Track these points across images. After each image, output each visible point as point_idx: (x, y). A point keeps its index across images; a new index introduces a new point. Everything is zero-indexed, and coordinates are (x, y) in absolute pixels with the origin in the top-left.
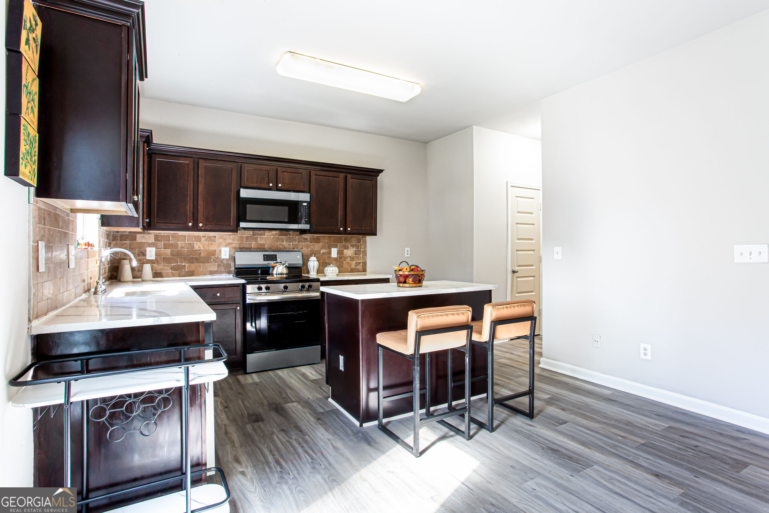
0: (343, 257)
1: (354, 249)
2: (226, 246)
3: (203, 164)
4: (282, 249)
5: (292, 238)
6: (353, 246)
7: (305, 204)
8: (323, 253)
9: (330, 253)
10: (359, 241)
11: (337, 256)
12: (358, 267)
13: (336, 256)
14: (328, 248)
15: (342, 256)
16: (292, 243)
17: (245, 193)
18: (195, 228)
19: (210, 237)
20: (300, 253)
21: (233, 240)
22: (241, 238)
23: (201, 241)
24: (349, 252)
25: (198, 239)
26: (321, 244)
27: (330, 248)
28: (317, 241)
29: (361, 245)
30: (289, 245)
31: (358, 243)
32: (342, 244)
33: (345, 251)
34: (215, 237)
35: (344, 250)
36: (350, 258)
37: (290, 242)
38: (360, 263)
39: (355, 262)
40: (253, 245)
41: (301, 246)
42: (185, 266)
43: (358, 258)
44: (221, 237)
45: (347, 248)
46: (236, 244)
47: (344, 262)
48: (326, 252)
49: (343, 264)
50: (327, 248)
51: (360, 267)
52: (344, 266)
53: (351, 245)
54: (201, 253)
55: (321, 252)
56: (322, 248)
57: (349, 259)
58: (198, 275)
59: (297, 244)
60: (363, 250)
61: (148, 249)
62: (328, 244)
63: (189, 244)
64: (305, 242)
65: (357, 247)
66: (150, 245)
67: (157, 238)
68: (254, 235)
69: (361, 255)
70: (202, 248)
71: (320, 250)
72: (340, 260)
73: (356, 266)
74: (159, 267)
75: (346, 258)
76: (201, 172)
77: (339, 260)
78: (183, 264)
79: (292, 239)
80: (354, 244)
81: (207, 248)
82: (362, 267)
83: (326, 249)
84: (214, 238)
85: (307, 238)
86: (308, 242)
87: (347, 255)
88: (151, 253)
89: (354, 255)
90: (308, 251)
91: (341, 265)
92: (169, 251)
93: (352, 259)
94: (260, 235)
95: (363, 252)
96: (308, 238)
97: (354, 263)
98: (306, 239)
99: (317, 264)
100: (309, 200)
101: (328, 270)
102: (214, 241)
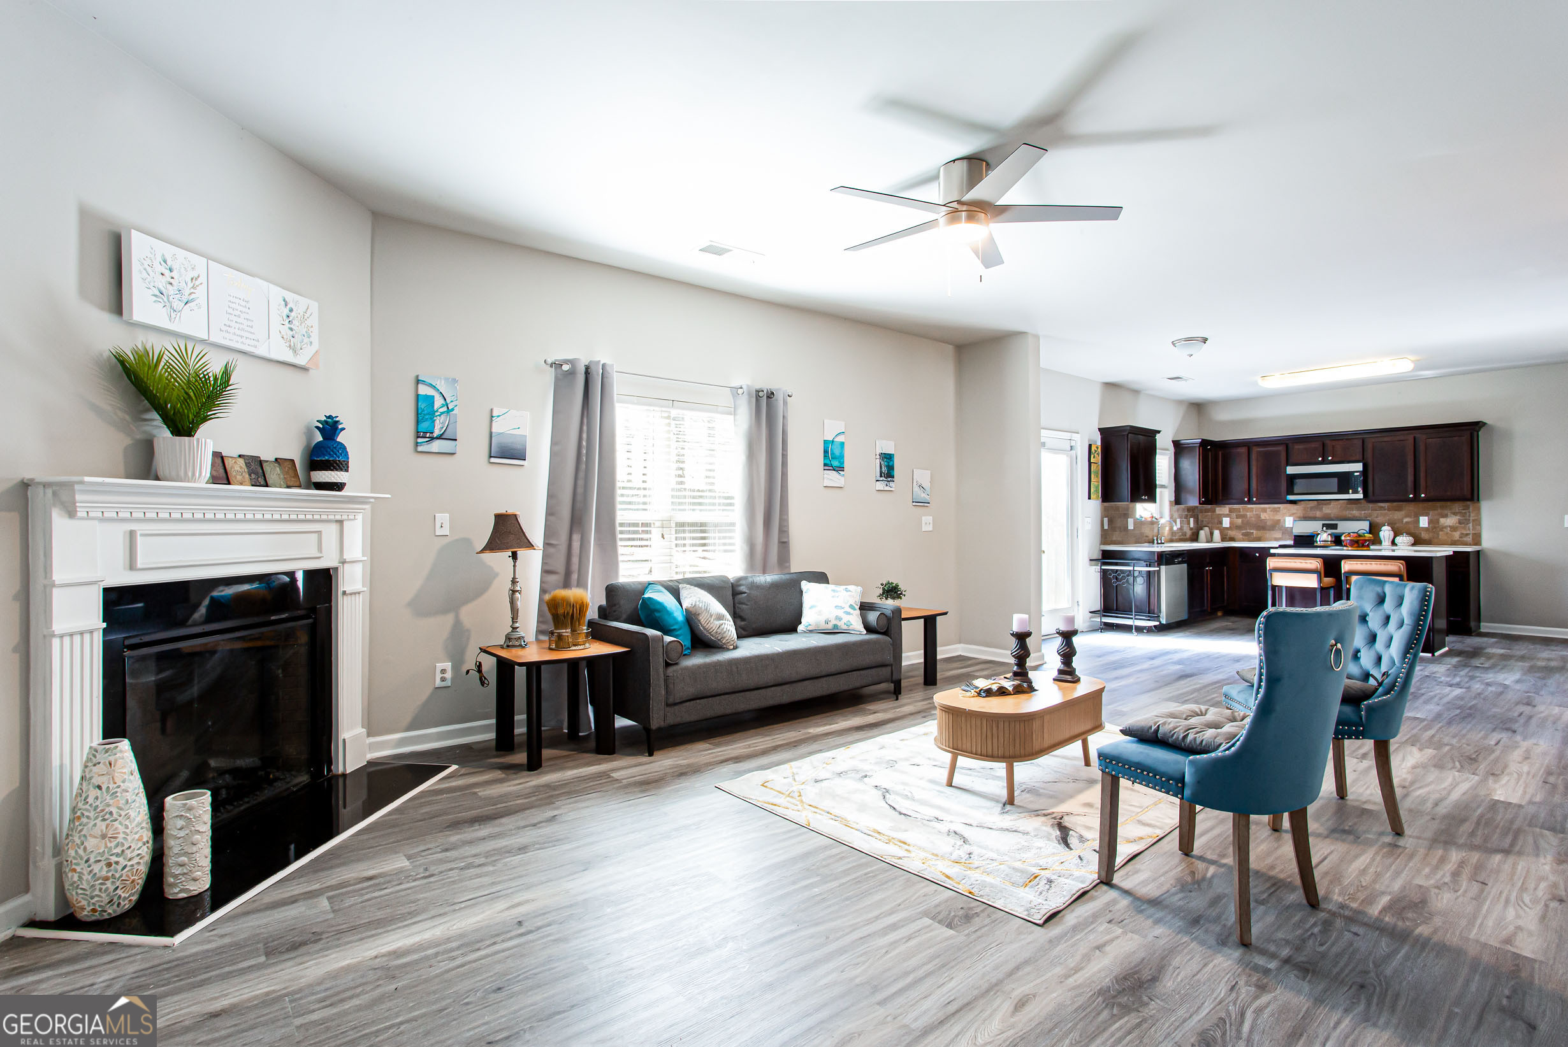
0: (1439, 526)
1: (1458, 517)
2: (1290, 516)
3: (1255, 450)
6: (1455, 514)
7: (1358, 474)
8: (1406, 522)
9: (1418, 521)
10: (1467, 508)
11: (1429, 526)
12: (1464, 539)
13: (1427, 525)
14: (1415, 517)
15: (1437, 525)
17: (1291, 470)
18: (1250, 502)
19: (1274, 508)
20: (1368, 523)
21: (1297, 510)
22: (1305, 509)
24: (1450, 521)
25: (1264, 510)
26: (1403, 513)
27: (1419, 516)
28: (1399, 509)
29: (1468, 515)
30: (1360, 514)
31: (1462, 511)
32: (1436, 512)
33: (1442, 520)
34: (1279, 508)
36: (1451, 528)
38: (1467, 534)
39: (1459, 532)
40: (1318, 514)
41: (1376, 515)
42: (1253, 533)
43: (1465, 528)
44: (1285, 508)
45: (1446, 516)
46: (1300, 513)
47: (1441, 533)
48: (1411, 521)
49: (1438, 534)
50: (1413, 517)
51: (1469, 539)
52: (1440, 537)
53: (1452, 513)
54: (1266, 522)
56: (1407, 516)
57: (1449, 528)
58: (1264, 540)
59: (1370, 513)
60: (1474, 518)
61: (1224, 519)
62: (1415, 512)
63: (1257, 514)
65: (1463, 515)
66: (1226, 516)
67: (1231, 511)
69: (1471, 525)
70: (1268, 518)
71: (1403, 519)
72: (1434, 530)
73: (1460, 538)
74: (1231, 533)
75: (1443, 528)
76: (1254, 456)
78: (1249, 531)
79: (1363, 508)
80: (1457, 511)
81: (1272, 518)
82: (1473, 539)
83: (1411, 517)
87: (1446, 524)
88: (1226, 522)
89: (1458, 524)
91: (1436, 535)
92: (1239, 521)
93: (1453, 529)
95: (1473, 520)
96: (1385, 506)
97: (1457, 535)
98: (1382, 507)
99: (1392, 534)
100: (1361, 469)
101: (1398, 540)
102: (1278, 511)
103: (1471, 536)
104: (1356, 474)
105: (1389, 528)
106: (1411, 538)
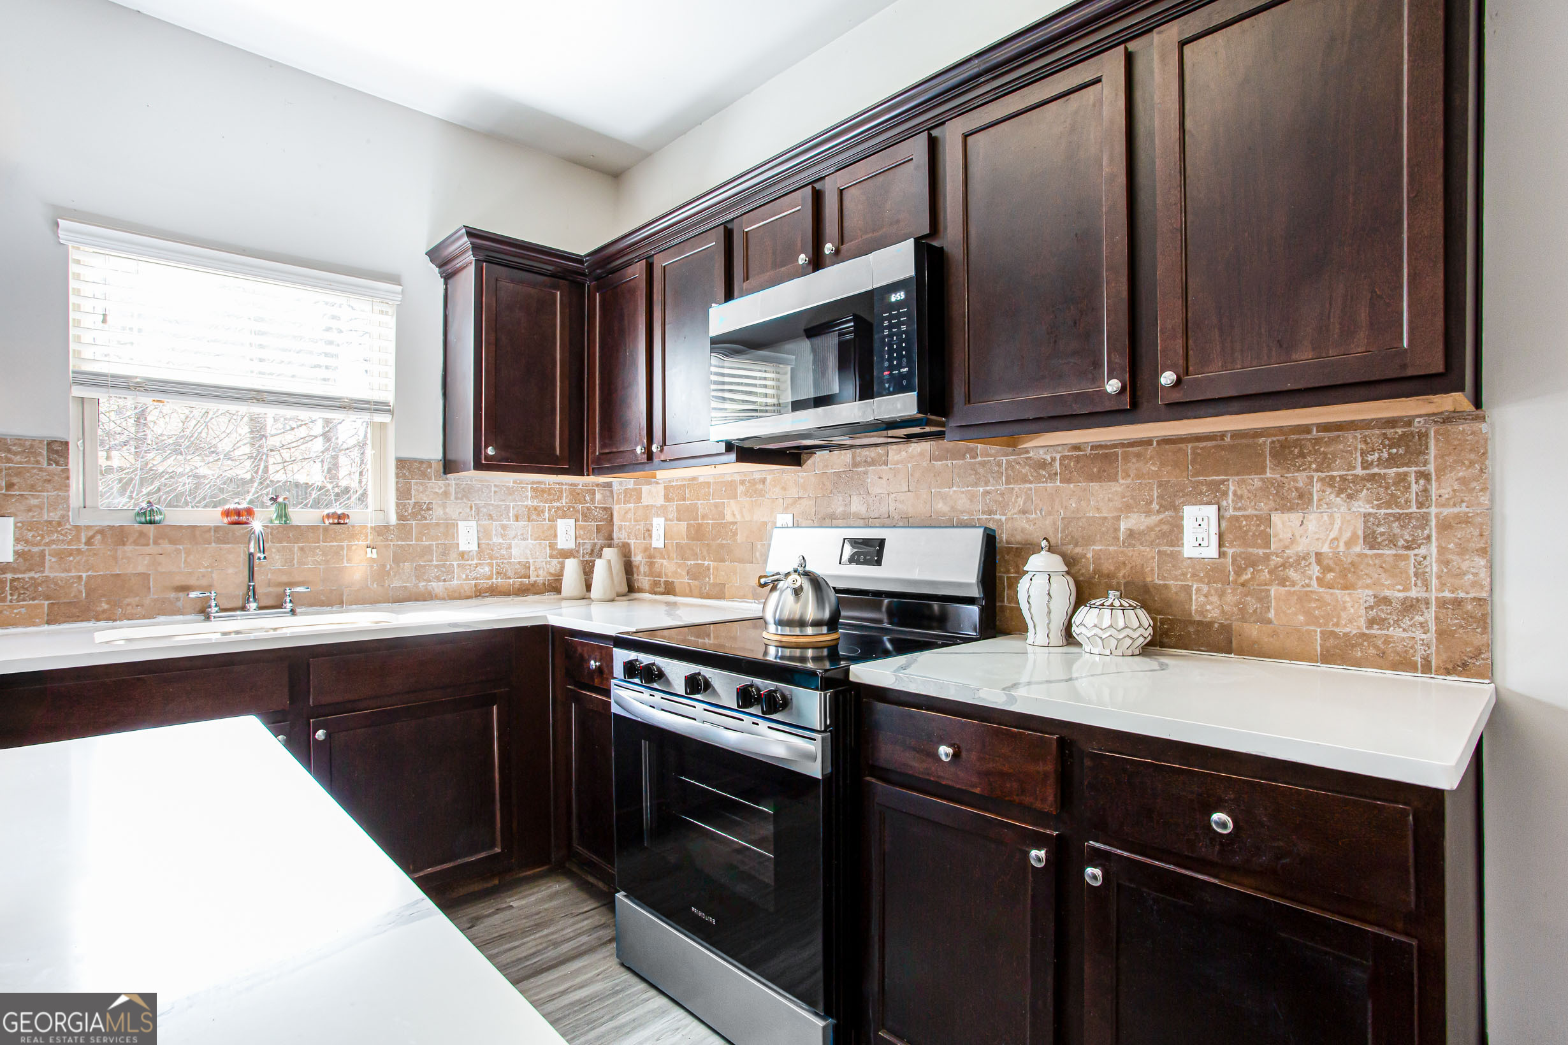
0: (1267, 557)
1: (1362, 506)
2: (785, 510)
4: (944, 515)
5: (983, 464)
6: (1345, 488)
7: (901, 295)
8: (1131, 534)
9: (1173, 533)
10: (1408, 449)
11: (1222, 554)
12: (1396, 633)
13: (1211, 551)
14: (1163, 508)
15: (1261, 552)
16: (981, 489)
19: (754, 483)
20: (975, 535)
21: (804, 487)
22: (822, 481)
23: (735, 497)
24: (1319, 528)
25: (732, 490)
26: (1117, 488)
27: (1172, 505)
28: (1100, 469)
29: (1426, 476)
30: (972, 498)
31: (1392, 461)
32: (1256, 481)
33: (1283, 524)
34: (763, 481)
35: (1276, 518)
36: (1327, 569)
37: (976, 485)
38: (1410, 607)
39: (1365, 595)
41: (1021, 501)
42: (708, 568)
43: (1393, 570)
44: (776, 482)
45: (1297, 500)
46: (810, 500)
47: (1274, 590)
48: (1150, 529)
49: (1265, 599)
50: (1155, 506)
51: (1414, 634)
52: (1271, 615)
53: (1330, 482)
54: (735, 534)
55: (1123, 526)
56: (1128, 508)
57: (1315, 570)
58: (733, 598)
59: (1002, 494)
60: (1446, 511)
61: (654, 522)
62: (1160, 485)
63: (716, 506)
64: (1039, 479)
65: (1389, 491)
66: (659, 511)
68: (856, 464)
69: (1434, 551)
70: (739, 518)
71: (1118, 518)
72: (1247, 576)
73: (1371, 623)
75: (1285, 565)
77: (1238, 573)
78: (706, 563)
79: (981, 471)
80: (1359, 471)
81: (748, 518)
82: (1441, 634)
83: (1148, 513)
84: (761, 486)
85: (1048, 458)
86: (1052, 476)
87: (1301, 547)
88: (658, 533)
89: (1358, 549)
90: (1054, 523)
91: (1252, 604)
92: (683, 527)
93: (1342, 571)
94: (873, 463)
95: (1445, 526)
96: (1053, 459)
97: (1354, 602)
98: (1043, 465)
99: (1064, 590)
100: (910, 272)
101: (1088, 619)
102: (761, 494)
103: (1430, 615)
104: (895, 298)
105: (1055, 563)
106: (1146, 620)
